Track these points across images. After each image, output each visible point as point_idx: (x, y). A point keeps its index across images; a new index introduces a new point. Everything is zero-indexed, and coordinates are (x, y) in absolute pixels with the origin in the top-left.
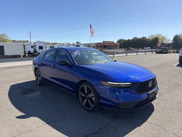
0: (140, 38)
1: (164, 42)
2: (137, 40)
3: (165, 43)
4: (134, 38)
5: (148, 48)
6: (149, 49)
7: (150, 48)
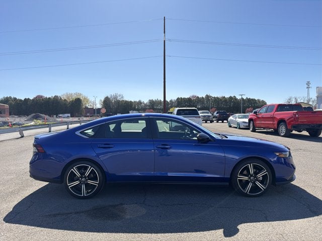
0: (49, 98)
1: (87, 106)
2: (43, 99)
3: (89, 107)
4: (36, 97)
5: (66, 115)
6: (68, 117)
7: (69, 115)
